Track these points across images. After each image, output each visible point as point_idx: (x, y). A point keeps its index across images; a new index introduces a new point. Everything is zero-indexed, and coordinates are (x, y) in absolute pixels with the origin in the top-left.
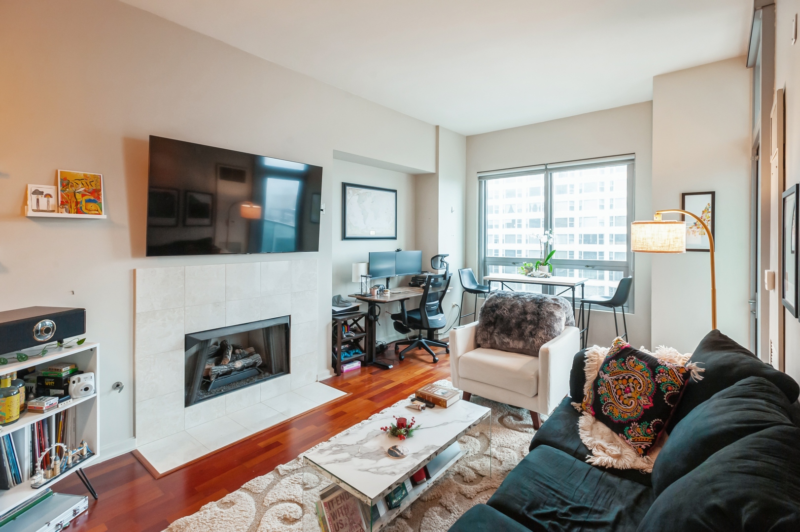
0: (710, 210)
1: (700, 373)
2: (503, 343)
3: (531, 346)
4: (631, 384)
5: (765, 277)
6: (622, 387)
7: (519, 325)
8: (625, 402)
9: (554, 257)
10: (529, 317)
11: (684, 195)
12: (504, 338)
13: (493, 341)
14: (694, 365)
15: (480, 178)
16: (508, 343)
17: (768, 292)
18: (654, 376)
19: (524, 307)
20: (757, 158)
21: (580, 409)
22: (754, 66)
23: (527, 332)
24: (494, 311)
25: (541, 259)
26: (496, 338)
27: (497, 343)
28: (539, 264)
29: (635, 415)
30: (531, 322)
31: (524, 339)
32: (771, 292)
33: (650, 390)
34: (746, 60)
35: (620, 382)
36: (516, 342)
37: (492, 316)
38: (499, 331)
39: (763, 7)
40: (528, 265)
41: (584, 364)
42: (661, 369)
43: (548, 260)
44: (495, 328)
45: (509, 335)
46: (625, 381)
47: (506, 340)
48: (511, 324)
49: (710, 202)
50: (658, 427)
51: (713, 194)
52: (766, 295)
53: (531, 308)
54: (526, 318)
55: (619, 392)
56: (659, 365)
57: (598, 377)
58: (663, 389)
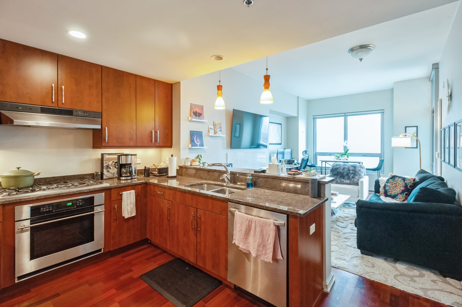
0: (416, 133)
1: (418, 179)
2: (341, 181)
3: (353, 182)
4: (397, 185)
5: (436, 154)
6: (394, 186)
7: (347, 175)
8: (396, 190)
9: (348, 152)
10: (351, 172)
11: (406, 127)
12: (341, 179)
13: (337, 181)
14: (416, 177)
15: (314, 118)
16: (343, 181)
17: (437, 159)
18: (404, 181)
19: (348, 168)
20: (433, 114)
21: (379, 195)
22: (432, 81)
23: (351, 177)
24: (336, 170)
25: (343, 153)
26: (338, 180)
27: (339, 181)
28: (342, 155)
29: (399, 192)
30: (352, 173)
31: (350, 179)
32: (438, 158)
33: (403, 185)
34: (429, 78)
35: (393, 185)
36: (346, 181)
37: (336, 172)
38: (339, 177)
39: (435, 69)
40: (337, 155)
41: (379, 182)
42: (406, 179)
43: (346, 153)
44: (337, 176)
45: (344, 178)
46: (395, 184)
47: (343, 180)
48: (344, 174)
49: (416, 130)
50: (406, 195)
51: (417, 127)
52: (436, 159)
53: (351, 168)
54: (350, 172)
55: (393, 188)
56: (406, 178)
57: (385, 185)
58: (408, 184)
